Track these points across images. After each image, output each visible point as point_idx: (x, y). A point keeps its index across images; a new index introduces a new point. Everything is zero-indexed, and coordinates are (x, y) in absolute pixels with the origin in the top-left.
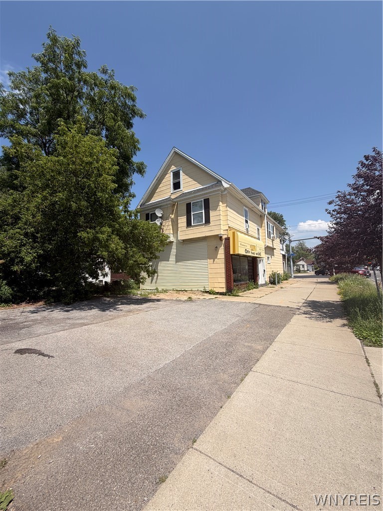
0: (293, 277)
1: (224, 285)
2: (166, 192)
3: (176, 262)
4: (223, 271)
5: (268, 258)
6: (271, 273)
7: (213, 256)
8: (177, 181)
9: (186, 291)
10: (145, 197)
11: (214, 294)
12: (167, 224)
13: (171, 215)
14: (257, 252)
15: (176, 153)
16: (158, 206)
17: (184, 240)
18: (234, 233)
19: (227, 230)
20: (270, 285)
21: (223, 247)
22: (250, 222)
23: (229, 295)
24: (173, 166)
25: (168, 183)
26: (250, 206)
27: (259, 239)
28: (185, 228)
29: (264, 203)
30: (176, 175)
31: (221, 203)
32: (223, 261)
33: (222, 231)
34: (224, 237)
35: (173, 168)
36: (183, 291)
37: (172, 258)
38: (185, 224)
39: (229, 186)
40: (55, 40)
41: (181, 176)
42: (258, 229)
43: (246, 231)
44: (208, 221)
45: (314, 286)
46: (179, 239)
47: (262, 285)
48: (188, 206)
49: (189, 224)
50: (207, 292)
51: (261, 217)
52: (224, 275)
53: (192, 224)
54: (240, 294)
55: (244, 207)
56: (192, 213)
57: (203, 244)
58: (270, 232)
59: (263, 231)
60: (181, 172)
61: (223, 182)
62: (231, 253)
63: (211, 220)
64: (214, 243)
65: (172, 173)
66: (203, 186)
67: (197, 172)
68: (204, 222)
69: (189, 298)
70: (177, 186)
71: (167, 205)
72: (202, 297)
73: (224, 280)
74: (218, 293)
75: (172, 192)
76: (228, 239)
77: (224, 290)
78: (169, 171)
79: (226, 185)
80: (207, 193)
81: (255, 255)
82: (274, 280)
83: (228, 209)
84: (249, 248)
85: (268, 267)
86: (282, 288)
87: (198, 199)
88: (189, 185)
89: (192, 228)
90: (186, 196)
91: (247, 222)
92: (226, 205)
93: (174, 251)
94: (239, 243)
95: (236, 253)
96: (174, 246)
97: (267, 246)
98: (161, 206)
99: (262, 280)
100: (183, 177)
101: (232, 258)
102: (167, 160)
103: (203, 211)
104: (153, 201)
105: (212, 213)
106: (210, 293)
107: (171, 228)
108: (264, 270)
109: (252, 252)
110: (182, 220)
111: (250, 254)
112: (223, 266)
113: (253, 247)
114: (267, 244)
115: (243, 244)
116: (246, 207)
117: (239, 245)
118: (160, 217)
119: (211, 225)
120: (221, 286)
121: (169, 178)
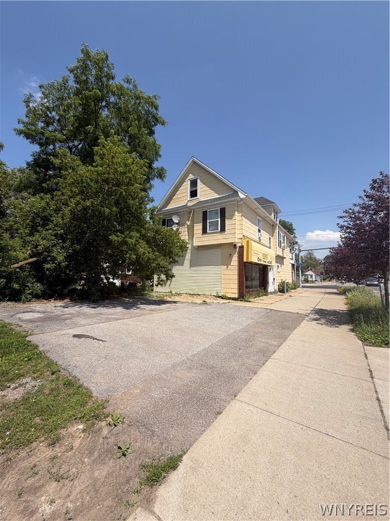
0: (301, 286)
1: (236, 291)
2: (182, 199)
3: (191, 267)
4: (236, 277)
5: (278, 266)
6: (280, 281)
7: (227, 263)
8: (194, 189)
9: (199, 295)
10: (162, 203)
11: (226, 299)
12: (183, 231)
13: (187, 222)
14: (268, 261)
15: (194, 162)
16: (176, 212)
17: (198, 247)
18: (248, 242)
19: (241, 239)
20: (279, 293)
21: (236, 255)
22: (263, 231)
23: (241, 301)
24: (191, 175)
25: (185, 191)
26: (264, 216)
27: (270, 248)
28: (200, 235)
29: (276, 212)
30: (194, 183)
31: (236, 213)
32: (237, 268)
33: (236, 240)
34: (238, 245)
35: (191, 177)
36: (196, 295)
37: (187, 262)
38: (201, 231)
39: (245, 197)
41: (198, 185)
42: (270, 238)
43: (258, 240)
44: (223, 229)
45: (322, 296)
46: (194, 245)
47: (271, 293)
48: (205, 214)
49: (204, 231)
50: (219, 297)
51: (273, 226)
52: (236, 282)
53: (208, 231)
54: (252, 300)
55: (258, 217)
56: (208, 221)
57: (218, 251)
58: (281, 241)
59: (275, 241)
60: (199, 181)
61: (239, 193)
62: (245, 260)
63: (226, 228)
64: (228, 250)
65: (189, 181)
66: (219, 195)
67: (214, 181)
68: (219, 230)
69: (204, 301)
70: (194, 194)
71: (184, 211)
72: (216, 302)
73: (236, 286)
74: (230, 298)
75: (189, 200)
76: (242, 247)
77: (236, 296)
78: (187, 180)
79: (242, 196)
80: (223, 203)
81: (267, 264)
82: (283, 289)
83: (243, 218)
84: (261, 257)
85: (277, 275)
86: (291, 296)
87: (213, 208)
88: (205, 193)
89: (207, 235)
90: (202, 204)
91: (259, 231)
92: (241, 214)
93: (188, 256)
94: (253, 251)
95: (249, 261)
96: (189, 251)
97: (278, 255)
98: (178, 213)
99: (272, 287)
100: (200, 186)
101: (245, 265)
102: (185, 169)
103: (219, 219)
104: (172, 206)
105: (227, 222)
106: (223, 298)
107: (187, 234)
108: (274, 279)
109: (265, 260)
110: (198, 227)
111: (262, 263)
112: (236, 272)
113: (265, 256)
114: (278, 253)
115: (256, 252)
116: (259, 216)
117: (253, 254)
118: (177, 224)
119: (226, 233)
120: (234, 291)
121: (187, 186)
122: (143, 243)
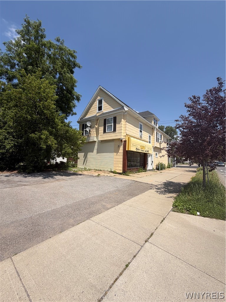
0: (176, 166)
1: (121, 169)
2: (94, 112)
3: (97, 153)
4: (122, 160)
5: (156, 154)
6: (157, 163)
7: (117, 151)
8: (100, 106)
9: (101, 170)
10: (83, 114)
11: (116, 173)
12: (93, 131)
13: (95, 126)
14: (146, 150)
15: (101, 89)
16: (89, 120)
17: (102, 141)
18: (129, 138)
19: (125, 136)
20: (156, 170)
21: (122, 146)
22: (144, 132)
23: (124, 175)
24: (99, 97)
25: (95, 107)
26: (144, 122)
27: (150, 142)
28: (102, 134)
29: (156, 121)
30: (100, 102)
31: (123, 120)
32: (122, 154)
33: (122, 137)
34: (124, 140)
35: (99, 98)
36: (99, 170)
37: (95, 151)
38: (103, 131)
39: (128, 110)
40: (28, 23)
41: (103, 103)
42: (150, 137)
43: (140, 137)
44: (115, 130)
45: (182, 173)
46: (99, 140)
47: (150, 170)
48: (105, 120)
49: (105, 131)
50: (112, 172)
51: (153, 129)
52: (122, 163)
53: (107, 132)
54: (130, 175)
55: (140, 123)
56: (107, 125)
57: (112, 144)
58: (158, 138)
59: (153, 138)
60: (103, 100)
61: (125, 107)
62: (127, 150)
63: (117, 129)
64: (118, 143)
65: (98, 101)
66: (114, 109)
67: (111, 101)
68: (113, 131)
69: (99, 175)
70: (100, 108)
71: (94, 119)
72: (109, 175)
73: (121, 166)
74: (118, 173)
75: (97, 112)
76: (125, 141)
77: (121, 172)
78: (97, 100)
79: (126, 109)
80: (115, 114)
81: (146, 152)
82: (160, 167)
83: (127, 123)
84: (139, 147)
85: (155, 159)
86: (161, 172)
87: (110, 117)
88: (107, 108)
89: (106, 134)
90: (104, 115)
91: (141, 131)
92: (125, 121)
93: (96, 147)
94: (132, 144)
95: (129, 150)
96: (96, 144)
98: (90, 120)
99: (149, 167)
100: (104, 103)
101: (127, 153)
102: (95, 93)
103: (113, 124)
104: (88, 116)
105: (117, 126)
106: (114, 173)
107: (95, 133)
108: (153, 161)
109: (142, 150)
110: (101, 129)
111: (140, 151)
112: (122, 157)
113: (143, 147)
114: (155, 146)
115: (134, 145)
116: (141, 122)
118: (90, 127)
119: (116, 132)
120: (120, 169)
121: (97, 103)
122: (52, 138)
